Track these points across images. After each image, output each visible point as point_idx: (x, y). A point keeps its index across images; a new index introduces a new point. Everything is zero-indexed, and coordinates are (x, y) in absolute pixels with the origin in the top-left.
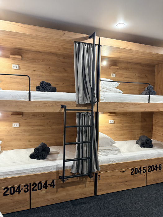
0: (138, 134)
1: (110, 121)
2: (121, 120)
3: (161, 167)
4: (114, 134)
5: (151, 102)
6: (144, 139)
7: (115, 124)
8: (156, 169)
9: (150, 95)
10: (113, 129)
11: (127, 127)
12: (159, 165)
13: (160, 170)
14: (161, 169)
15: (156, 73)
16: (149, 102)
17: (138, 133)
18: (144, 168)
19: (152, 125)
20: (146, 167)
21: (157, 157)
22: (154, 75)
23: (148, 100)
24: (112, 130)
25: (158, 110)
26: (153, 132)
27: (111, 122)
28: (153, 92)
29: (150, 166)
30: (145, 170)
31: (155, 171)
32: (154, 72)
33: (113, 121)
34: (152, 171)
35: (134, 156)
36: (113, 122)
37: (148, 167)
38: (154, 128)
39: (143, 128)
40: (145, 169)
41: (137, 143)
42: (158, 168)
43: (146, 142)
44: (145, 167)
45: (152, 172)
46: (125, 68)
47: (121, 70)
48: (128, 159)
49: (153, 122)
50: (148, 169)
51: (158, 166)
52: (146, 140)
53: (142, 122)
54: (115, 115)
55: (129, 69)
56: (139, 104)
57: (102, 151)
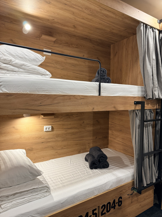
0: (89, 143)
1: (45, 127)
2: (63, 125)
3: (121, 201)
4: (53, 148)
5: (102, 94)
6: (96, 154)
7: (54, 132)
8: (114, 207)
9: (101, 84)
10: (51, 140)
11: (73, 134)
12: (119, 199)
13: (119, 205)
14: (121, 204)
15: (112, 57)
16: (100, 94)
17: (89, 141)
18: (93, 211)
19: (108, 129)
20: (97, 209)
21: (114, 187)
22: (110, 59)
23: (98, 91)
24: (49, 142)
25: (115, 107)
26: (109, 138)
27: (46, 129)
28: (107, 79)
29: (104, 205)
30: (96, 214)
31: (112, 210)
32: (109, 54)
33: (50, 126)
34: (108, 211)
35: (76, 195)
36: (50, 129)
37: (100, 208)
38: (110, 132)
39: (95, 133)
40: (95, 212)
41: (86, 160)
42: (117, 205)
43: (99, 160)
44: (95, 209)
45: (107, 214)
46: (67, 43)
47: (61, 46)
48: (63, 204)
49: (108, 124)
50: (101, 210)
51: (117, 201)
52: (98, 156)
53: (94, 125)
54: (53, 117)
55: (73, 45)
56: (82, 97)
57: (9, 198)
